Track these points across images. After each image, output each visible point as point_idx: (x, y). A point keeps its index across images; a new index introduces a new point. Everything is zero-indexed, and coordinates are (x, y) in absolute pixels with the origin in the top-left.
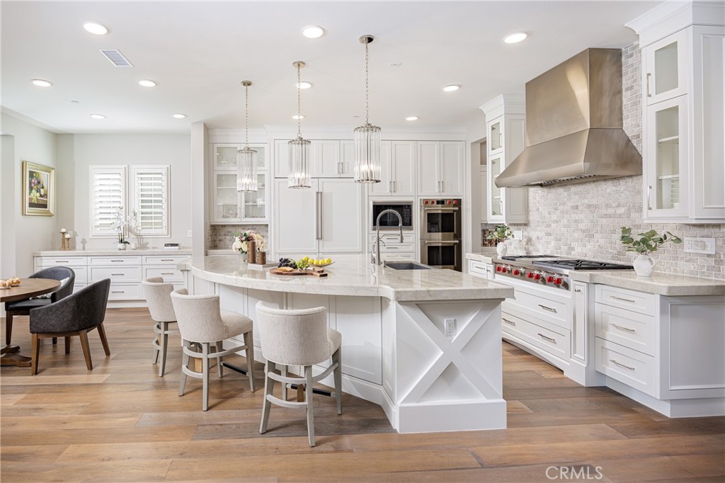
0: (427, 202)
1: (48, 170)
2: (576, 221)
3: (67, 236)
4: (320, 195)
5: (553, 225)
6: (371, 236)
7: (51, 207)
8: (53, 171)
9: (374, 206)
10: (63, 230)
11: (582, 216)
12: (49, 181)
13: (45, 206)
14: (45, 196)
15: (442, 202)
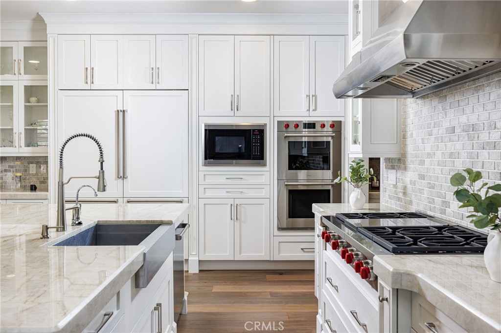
0: (287, 126)
2: (451, 155)
4: (121, 114)
5: (427, 161)
6: (201, 174)
9: (206, 130)
11: (459, 146)
15: (311, 126)
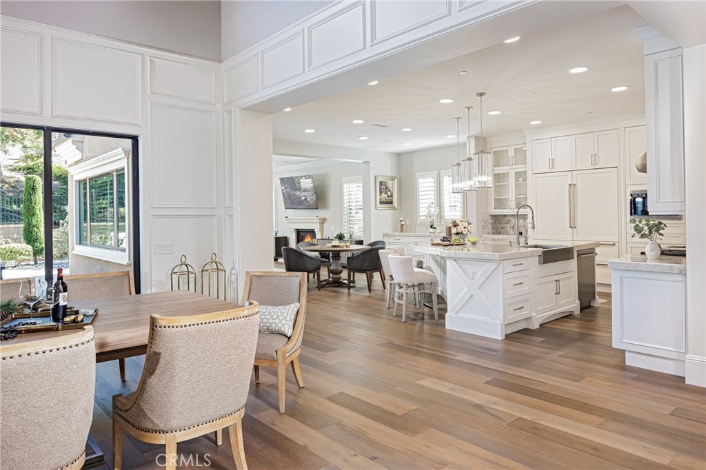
1: (393, 179)
3: (403, 223)
4: (572, 186)
7: (395, 204)
8: (396, 180)
9: (631, 195)
10: (402, 219)
12: (394, 186)
13: (392, 203)
14: (392, 196)
